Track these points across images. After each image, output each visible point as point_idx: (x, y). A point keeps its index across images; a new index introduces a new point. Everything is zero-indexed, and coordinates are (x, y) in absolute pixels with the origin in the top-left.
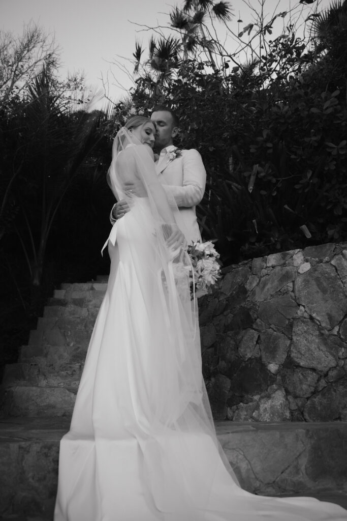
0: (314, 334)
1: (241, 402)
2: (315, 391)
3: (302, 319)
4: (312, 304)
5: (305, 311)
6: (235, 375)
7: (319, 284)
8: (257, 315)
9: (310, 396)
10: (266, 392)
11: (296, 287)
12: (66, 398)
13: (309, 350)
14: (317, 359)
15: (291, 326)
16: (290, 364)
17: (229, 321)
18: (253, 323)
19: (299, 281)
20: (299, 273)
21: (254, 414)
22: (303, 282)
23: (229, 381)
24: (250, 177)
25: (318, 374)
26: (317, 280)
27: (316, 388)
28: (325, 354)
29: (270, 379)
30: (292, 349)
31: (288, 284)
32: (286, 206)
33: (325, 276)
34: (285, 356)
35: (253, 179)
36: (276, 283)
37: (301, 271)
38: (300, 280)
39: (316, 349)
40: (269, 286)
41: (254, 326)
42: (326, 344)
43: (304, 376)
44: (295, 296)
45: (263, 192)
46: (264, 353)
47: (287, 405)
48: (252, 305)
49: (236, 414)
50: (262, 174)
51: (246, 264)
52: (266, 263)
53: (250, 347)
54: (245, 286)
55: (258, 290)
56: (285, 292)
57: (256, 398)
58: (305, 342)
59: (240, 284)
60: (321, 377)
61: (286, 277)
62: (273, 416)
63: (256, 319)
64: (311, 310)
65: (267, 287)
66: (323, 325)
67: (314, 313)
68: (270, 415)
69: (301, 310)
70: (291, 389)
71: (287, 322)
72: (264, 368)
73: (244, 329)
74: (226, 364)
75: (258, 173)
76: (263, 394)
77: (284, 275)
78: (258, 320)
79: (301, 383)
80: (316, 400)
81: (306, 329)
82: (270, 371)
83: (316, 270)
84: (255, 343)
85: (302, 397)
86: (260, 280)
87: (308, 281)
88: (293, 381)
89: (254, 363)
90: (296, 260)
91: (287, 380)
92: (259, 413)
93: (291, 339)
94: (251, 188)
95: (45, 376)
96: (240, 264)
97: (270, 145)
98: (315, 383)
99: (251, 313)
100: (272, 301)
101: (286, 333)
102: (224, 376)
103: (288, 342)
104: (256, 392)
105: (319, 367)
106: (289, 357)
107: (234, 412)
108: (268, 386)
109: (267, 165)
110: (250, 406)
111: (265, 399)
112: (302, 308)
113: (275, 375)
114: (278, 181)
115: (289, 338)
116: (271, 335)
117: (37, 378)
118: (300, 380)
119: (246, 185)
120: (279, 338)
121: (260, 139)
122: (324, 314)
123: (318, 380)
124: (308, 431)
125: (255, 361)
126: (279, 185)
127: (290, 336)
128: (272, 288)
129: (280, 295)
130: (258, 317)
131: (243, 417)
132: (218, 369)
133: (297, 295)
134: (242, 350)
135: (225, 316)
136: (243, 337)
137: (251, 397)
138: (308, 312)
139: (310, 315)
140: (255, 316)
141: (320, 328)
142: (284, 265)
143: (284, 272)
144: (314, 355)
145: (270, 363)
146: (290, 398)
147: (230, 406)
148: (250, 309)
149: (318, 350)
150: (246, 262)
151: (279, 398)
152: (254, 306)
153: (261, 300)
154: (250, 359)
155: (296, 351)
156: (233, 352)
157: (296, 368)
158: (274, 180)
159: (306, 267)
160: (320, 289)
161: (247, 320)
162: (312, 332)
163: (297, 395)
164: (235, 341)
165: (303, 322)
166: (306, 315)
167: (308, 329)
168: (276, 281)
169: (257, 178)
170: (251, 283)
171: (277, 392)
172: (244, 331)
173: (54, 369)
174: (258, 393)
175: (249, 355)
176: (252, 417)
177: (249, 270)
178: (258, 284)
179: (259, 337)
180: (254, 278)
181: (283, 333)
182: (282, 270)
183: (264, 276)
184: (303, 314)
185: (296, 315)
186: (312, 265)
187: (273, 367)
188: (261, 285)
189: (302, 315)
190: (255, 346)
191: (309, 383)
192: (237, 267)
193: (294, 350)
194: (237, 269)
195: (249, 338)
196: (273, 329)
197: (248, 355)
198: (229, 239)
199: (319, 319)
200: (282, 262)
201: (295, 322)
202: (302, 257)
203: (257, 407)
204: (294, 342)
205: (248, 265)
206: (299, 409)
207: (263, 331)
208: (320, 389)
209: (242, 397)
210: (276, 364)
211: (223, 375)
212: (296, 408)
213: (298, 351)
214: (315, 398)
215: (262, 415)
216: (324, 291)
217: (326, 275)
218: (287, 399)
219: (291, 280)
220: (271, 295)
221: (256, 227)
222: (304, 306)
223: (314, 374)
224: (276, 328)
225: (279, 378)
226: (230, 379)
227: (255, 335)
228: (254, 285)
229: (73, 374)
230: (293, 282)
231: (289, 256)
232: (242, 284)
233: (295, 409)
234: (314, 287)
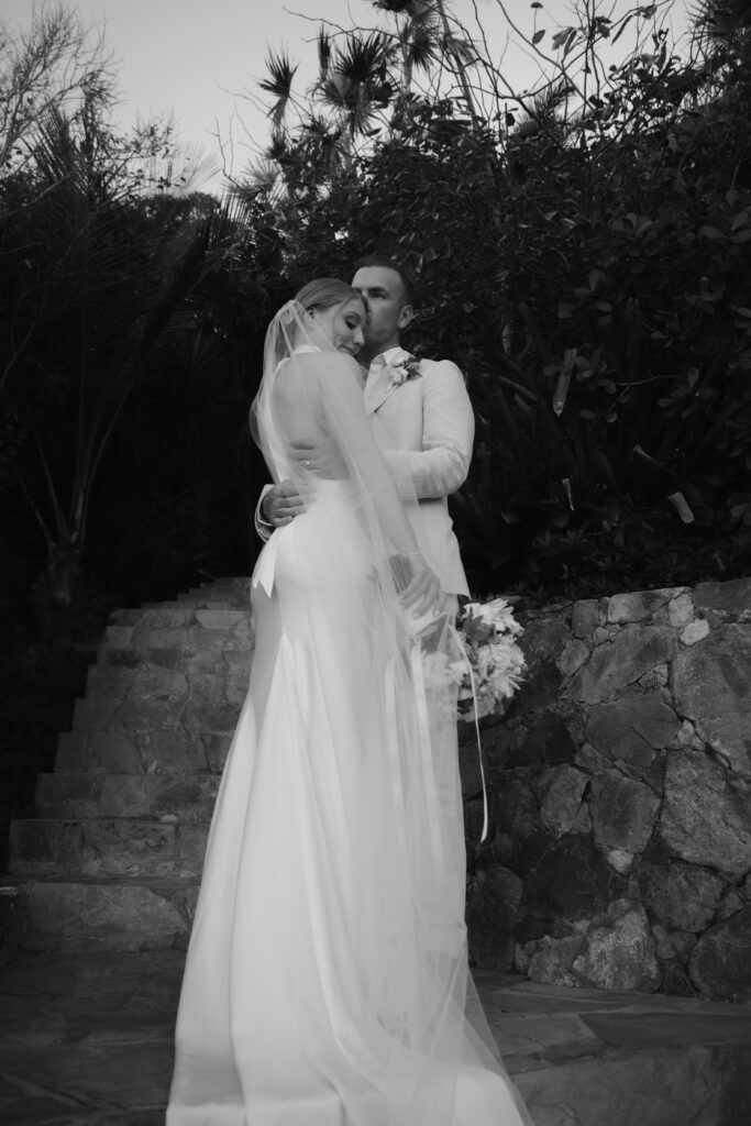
0: (715, 788)
1: (548, 933)
2: (715, 918)
3: (686, 752)
4: (712, 717)
5: (696, 734)
6: (533, 870)
7: (728, 671)
8: (584, 734)
9: (703, 928)
10: (603, 914)
11: (676, 675)
12: (148, 909)
13: (704, 823)
14: (722, 846)
15: (662, 765)
16: (658, 854)
17: (520, 742)
18: (574, 751)
19: (683, 662)
20: (683, 643)
21: (576, 963)
22: (692, 665)
23: (518, 882)
24: (556, 377)
25: (722, 879)
26: (724, 661)
27: (718, 911)
28: (738, 835)
29: (612, 884)
30: (663, 819)
31: (657, 669)
32: (638, 449)
33: (743, 655)
34: (647, 835)
35: (563, 383)
36: (629, 662)
37: (686, 639)
38: (685, 659)
39: (718, 821)
40: (612, 669)
41: (578, 760)
42: (742, 812)
43: (691, 884)
44: (673, 698)
45: (587, 414)
46: (600, 824)
47: (651, 946)
48: (572, 711)
49: (534, 961)
50: (586, 374)
51: (560, 611)
52: (605, 613)
53: (566, 808)
54: (557, 664)
55: (586, 677)
56: (649, 685)
57: (581, 925)
58: (695, 805)
59: (545, 656)
60: (729, 886)
61: (653, 650)
62: (619, 971)
63: (581, 745)
64: (708, 731)
65: (607, 671)
66: (737, 767)
67: (715, 739)
68: (611, 967)
69: (686, 731)
70: (659, 910)
71: (654, 756)
72: (598, 858)
73: (554, 764)
74: (510, 843)
75: (576, 370)
76: (596, 919)
77: (647, 647)
78: (587, 747)
79: (684, 899)
80: (719, 938)
81: (695, 774)
82: (612, 867)
83: (721, 639)
84: (580, 800)
85: (684, 931)
86: (591, 653)
87: (703, 663)
88: (666, 892)
89: (576, 847)
90: (675, 611)
91: (652, 889)
92: (587, 961)
93: (663, 797)
94: (559, 405)
95: (97, 850)
96: (545, 610)
97: (604, 306)
98: (717, 901)
99: (570, 729)
100: (620, 705)
101: (652, 781)
102: (507, 870)
103: (656, 803)
104: (580, 911)
105: (726, 865)
106: (656, 836)
107: (530, 956)
108: (608, 901)
109: (597, 353)
110: (567, 944)
111: (600, 931)
112: (687, 725)
113: (626, 876)
114: (620, 389)
115: (657, 793)
116: (617, 784)
117: (79, 856)
118: (682, 892)
119: (549, 397)
120: (635, 792)
121: (581, 291)
122: (738, 742)
123: (723, 894)
124: (716, 1051)
125: (579, 842)
126: (624, 399)
127: (660, 790)
128: (618, 674)
129: (637, 692)
130: (586, 740)
131: (551, 968)
132: (494, 853)
133: (677, 695)
134: (548, 813)
135: (509, 729)
136: (551, 783)
137: (569, 924)
138: (703, 735)
139: (707, 743)
140: (580, 737)
141: (729, 775)
142: (647, 621)
143: (647, 638)
144: (714, 837)
145: (612, 848)
146: (659, 931)
147: (522, 942)
148: (568, 719)
149: (723, 824)
150: (558, 607)
151: (631, 931)
152: (579, 715)
153: (596, 701)
154: (567, 835)
155: (673, 825)
156: (529, 816)
157: (673, 863)
158: (612, 388)
159: (698, 631)
160: (730, 683)
161: (560, 744)
162: (709, 783)
163: (675, 925)
164: (531, 790)
165: (690, 757)
166: (697, 742)
167: (702, 775)
168: (629, 658)
169: (573, 381)
170: (570, 659)
171: (628, 916)
172: (553, 770)
173: (117, 833)
174: (584, 916)
175: (565, 827)
176: (571, 971)
177: (567, 626)
178: (587, 662)
179: (588, 785)
180: (577, 647)
181: (643, 781)
182: (642, 633)
183: (600, 644)
184: (690, 740)
185: (675, 742)
186: (711, 627)
187: (620, 859)
188: (594, 665)
189: (687, 743)
190: (580, 807)
191: (701, 900)
192: (539, 618)
193: (668, 822)
194: (539, 622)
195: (564, 786)
196: (620, 770)
197: (563, 825)
198: (508, 519)
199: (728, 754)
200: (644, 614)
201: (672, 758)
202: (691, 607)
203: (583, 949)
204: (668, 803)
205: (565, 615)
206: (678, 958)
207: (597, 773)
208: (728, 914)
209: (549, 921)
210: (627, 851)
211: (505, 866)
212: (673, 954)
213: (679, 826)
214: (716, 934)
215: (595, 968)
216: (740, 689)
217: (745, 652)
218: (651, 933)
219: (664, 659)
220: (618, 691)
221: (570, 496)
222: (692, 722)
223: (713, 879)
224: (628, 768)
225: (633, 883)
226: (521, 877)
227: (579, 780)
228: (579, 662)
229: (159, 846)
230: (669, 663)
231: (660, 602)
232: (549, 657)
233: (669, 957)
234: (718, 680)
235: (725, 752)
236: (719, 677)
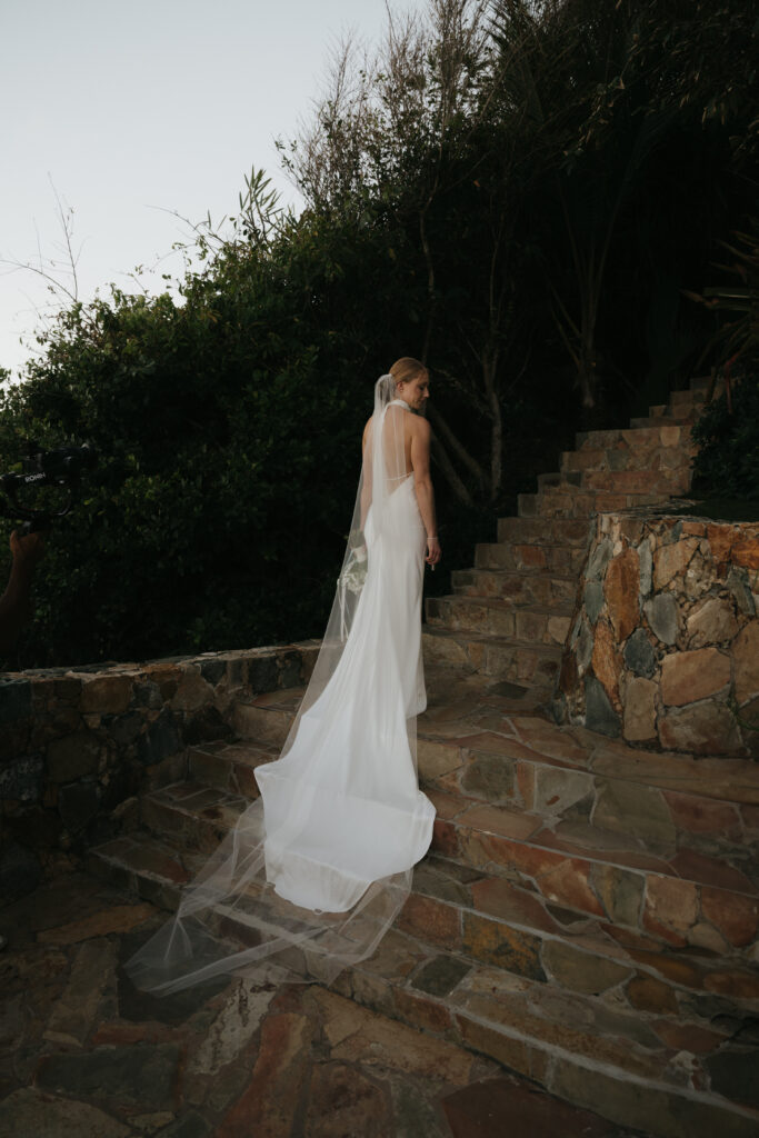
3: (603, 620)
5: (607, 611)
7: (624, 578)
11: (607, 574)
13: (603, 661)
14: (606, 674)
15: (597, 624)
16: (590, 671)
20: (613, 554)
22: (613, 569)
25: (605, 692)
26: (623, 569)
28: (611, 671)
29: (578, 681)
30: (593, 654)
31: (604, 567)
34: (589, 660)
36: (600, 560)
37: (614, 552)
38: (611, 565)
40: (596, 562)
42: (614, 660)
43: (597, 689)
44: (605, 587)
46: (579, 649)
52: (603, 524)
57: (568, 698)
58: (602, 650)
61: (606, 556)
64: (611, 610)
66: (616, 635)
67: (612, 616)
69: (605, 608)
72: (576, 667)
81: (604, 633)
82: (578, 672)
83: (626, 556)
84: (578, 634)
87: (617, 570)
88: (591, 691)
89: (573, 658)
90: (615, 531)
91: (588, 688)
93: (594, 642)
95: (457, 616)
100: (592, 585)
101: (593, 632)
105: (607, 685)
108: (575, 689)
110: (562, 705)
113: (581, 679)
116: (585, 629)
120: (589, 637)
122: (618, 620)
125: (574, 656)
127: (594, 638)
128: (597, 565)
129: (598, 579)
137: (566, 695)
139: (609, 618)
144: (605, 669)
145: (579, 663)
153: (589, 579)
157: (594, 678)
165: (604, 623)
166: (607, 615)
167: (606, 634)
168: (601, 557)
179: (581, 627)
181: (591, 632)
184: (605, 613)
185: (601, 613)
187: (581, 670)
189: (604, 615)
190: (577, 638)
193: (594, 656)
201: (599, 622)
204: (595, 645)
207: (583, 621)
210: (583, 666)
213: (597, 658)
216: (625, 589)
219: (607, 563)
220: (594, 576)
222: (607, 604)
223: (602, 691)
227: (580, 623)
229: (481, 618)
230: (607, 566)
234: (619, 584)
235: (614, 625)
236: (620, 579)
